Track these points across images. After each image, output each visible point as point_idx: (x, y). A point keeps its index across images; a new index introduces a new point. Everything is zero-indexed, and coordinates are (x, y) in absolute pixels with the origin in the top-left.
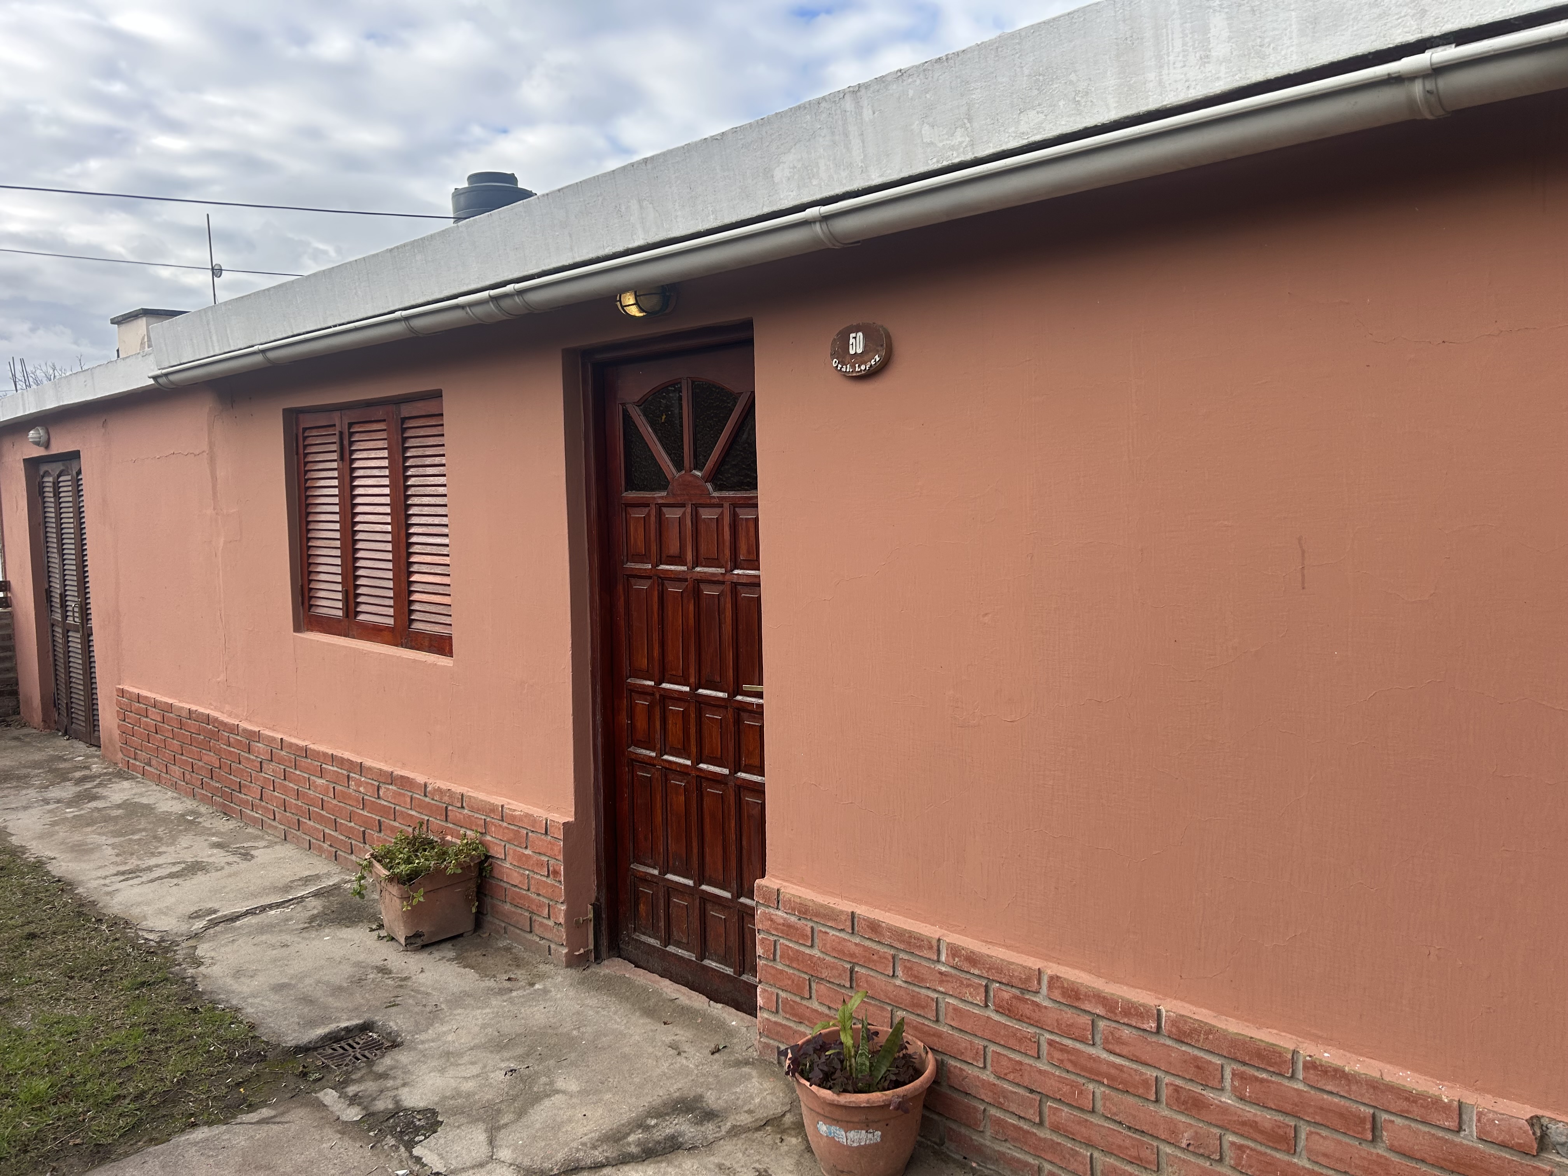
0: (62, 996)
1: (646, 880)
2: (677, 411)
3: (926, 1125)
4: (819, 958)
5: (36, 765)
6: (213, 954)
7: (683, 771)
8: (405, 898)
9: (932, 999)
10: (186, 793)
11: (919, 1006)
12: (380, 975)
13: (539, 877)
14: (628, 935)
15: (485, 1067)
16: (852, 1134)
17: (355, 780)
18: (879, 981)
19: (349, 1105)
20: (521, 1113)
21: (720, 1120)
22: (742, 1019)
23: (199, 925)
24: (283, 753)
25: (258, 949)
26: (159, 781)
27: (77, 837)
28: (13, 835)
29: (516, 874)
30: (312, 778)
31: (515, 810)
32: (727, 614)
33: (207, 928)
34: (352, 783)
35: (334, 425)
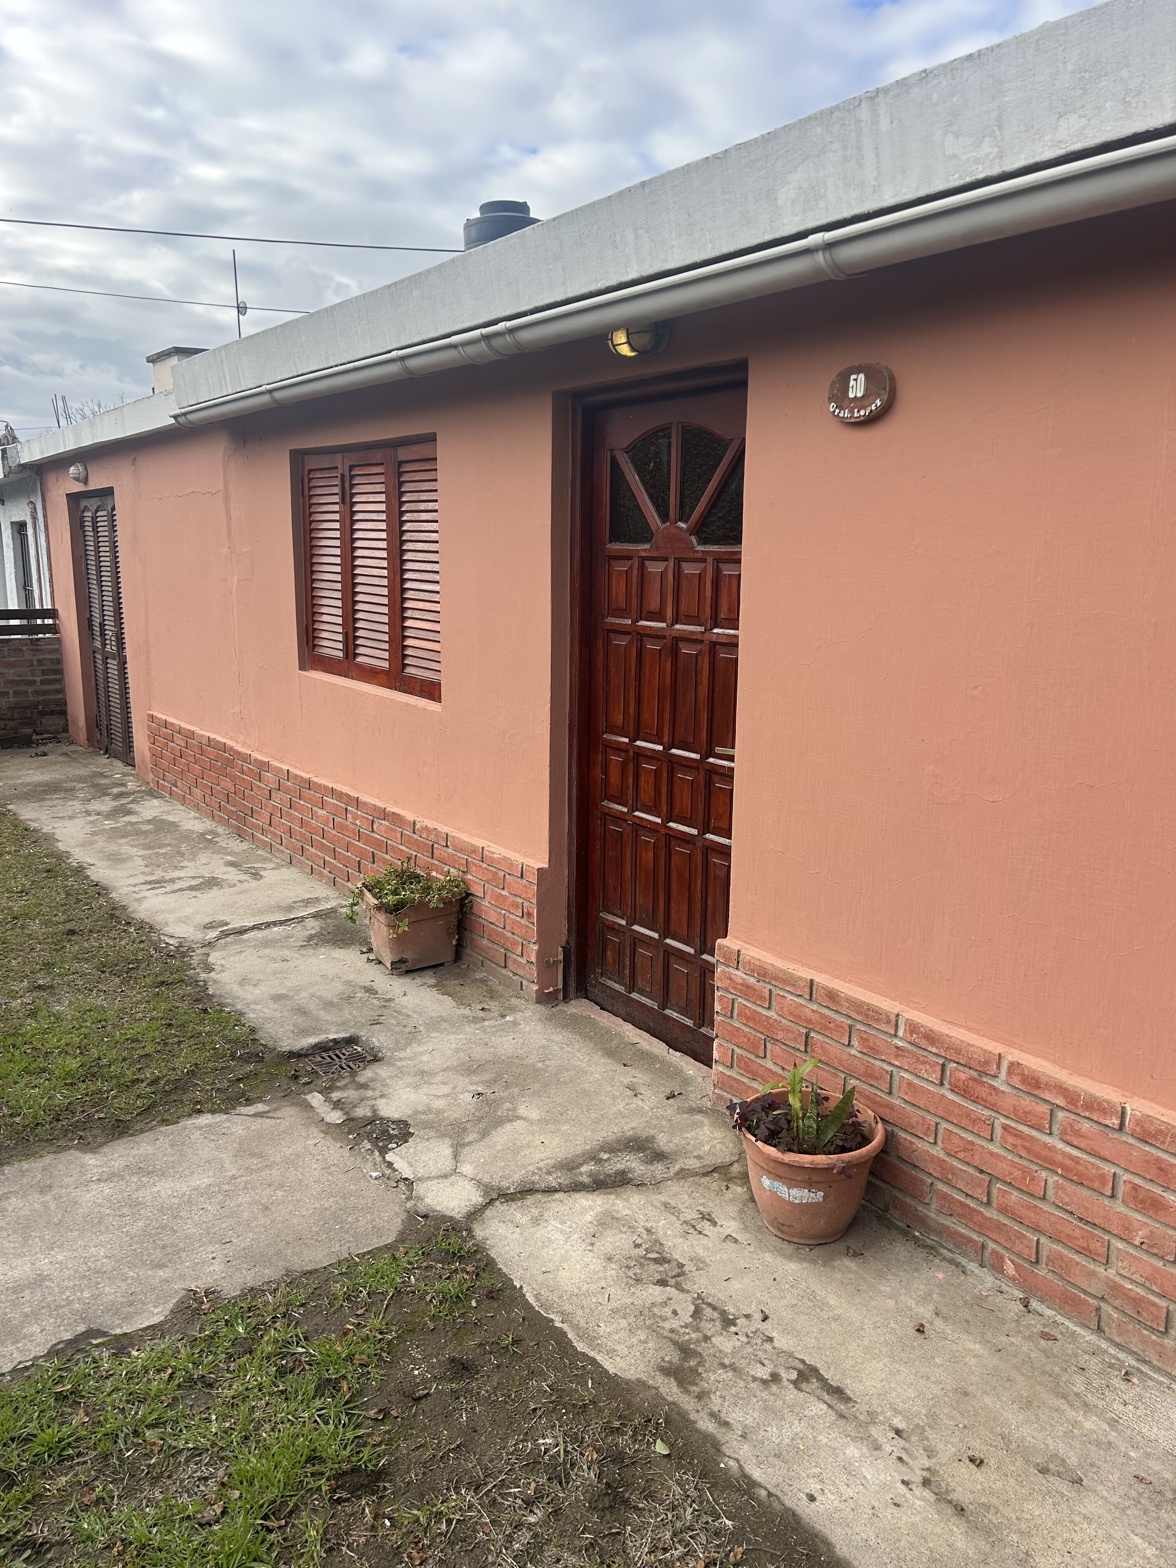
0: (95, 987)
1: (614, 929)
2: (665, 459)
3: (871, 1190)
4: (776, 1020)
5: (81, 779)
6: (223, 962)
7: (652, 828)
8: (392, 926)
9: (887, 1072)
10: (206, 814)
11: (872, 1076)
12: (367, 994)
13: (514, 917)
14: (595, 979)
15: (454, 1088)
16: (794, 1192)
17: (352, 813)
18: (835, 1049)
19: (333, 1109)
20: (485, 1134)
21: (669, 1161)
22: (699, 1069)
23: (212, 934)
24: (289, 784)
25: (262, 961)
26: (183, 801)
27: (112, 847)
28: (59, 841)
29: (493, 913)
30: (314, 808)
31: (494, 853)
32: (704, 674)
33: (219, 938)
34: (350, 816)
35: (337, 468)
